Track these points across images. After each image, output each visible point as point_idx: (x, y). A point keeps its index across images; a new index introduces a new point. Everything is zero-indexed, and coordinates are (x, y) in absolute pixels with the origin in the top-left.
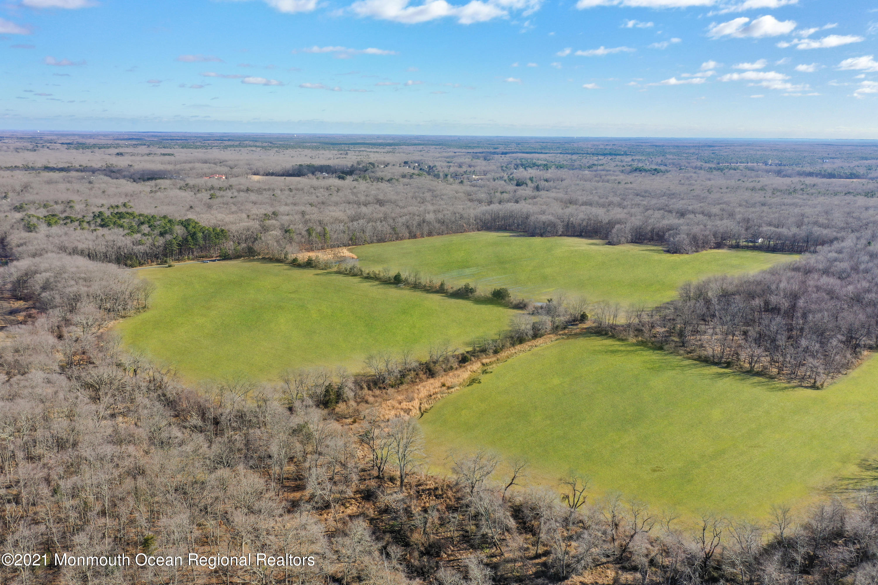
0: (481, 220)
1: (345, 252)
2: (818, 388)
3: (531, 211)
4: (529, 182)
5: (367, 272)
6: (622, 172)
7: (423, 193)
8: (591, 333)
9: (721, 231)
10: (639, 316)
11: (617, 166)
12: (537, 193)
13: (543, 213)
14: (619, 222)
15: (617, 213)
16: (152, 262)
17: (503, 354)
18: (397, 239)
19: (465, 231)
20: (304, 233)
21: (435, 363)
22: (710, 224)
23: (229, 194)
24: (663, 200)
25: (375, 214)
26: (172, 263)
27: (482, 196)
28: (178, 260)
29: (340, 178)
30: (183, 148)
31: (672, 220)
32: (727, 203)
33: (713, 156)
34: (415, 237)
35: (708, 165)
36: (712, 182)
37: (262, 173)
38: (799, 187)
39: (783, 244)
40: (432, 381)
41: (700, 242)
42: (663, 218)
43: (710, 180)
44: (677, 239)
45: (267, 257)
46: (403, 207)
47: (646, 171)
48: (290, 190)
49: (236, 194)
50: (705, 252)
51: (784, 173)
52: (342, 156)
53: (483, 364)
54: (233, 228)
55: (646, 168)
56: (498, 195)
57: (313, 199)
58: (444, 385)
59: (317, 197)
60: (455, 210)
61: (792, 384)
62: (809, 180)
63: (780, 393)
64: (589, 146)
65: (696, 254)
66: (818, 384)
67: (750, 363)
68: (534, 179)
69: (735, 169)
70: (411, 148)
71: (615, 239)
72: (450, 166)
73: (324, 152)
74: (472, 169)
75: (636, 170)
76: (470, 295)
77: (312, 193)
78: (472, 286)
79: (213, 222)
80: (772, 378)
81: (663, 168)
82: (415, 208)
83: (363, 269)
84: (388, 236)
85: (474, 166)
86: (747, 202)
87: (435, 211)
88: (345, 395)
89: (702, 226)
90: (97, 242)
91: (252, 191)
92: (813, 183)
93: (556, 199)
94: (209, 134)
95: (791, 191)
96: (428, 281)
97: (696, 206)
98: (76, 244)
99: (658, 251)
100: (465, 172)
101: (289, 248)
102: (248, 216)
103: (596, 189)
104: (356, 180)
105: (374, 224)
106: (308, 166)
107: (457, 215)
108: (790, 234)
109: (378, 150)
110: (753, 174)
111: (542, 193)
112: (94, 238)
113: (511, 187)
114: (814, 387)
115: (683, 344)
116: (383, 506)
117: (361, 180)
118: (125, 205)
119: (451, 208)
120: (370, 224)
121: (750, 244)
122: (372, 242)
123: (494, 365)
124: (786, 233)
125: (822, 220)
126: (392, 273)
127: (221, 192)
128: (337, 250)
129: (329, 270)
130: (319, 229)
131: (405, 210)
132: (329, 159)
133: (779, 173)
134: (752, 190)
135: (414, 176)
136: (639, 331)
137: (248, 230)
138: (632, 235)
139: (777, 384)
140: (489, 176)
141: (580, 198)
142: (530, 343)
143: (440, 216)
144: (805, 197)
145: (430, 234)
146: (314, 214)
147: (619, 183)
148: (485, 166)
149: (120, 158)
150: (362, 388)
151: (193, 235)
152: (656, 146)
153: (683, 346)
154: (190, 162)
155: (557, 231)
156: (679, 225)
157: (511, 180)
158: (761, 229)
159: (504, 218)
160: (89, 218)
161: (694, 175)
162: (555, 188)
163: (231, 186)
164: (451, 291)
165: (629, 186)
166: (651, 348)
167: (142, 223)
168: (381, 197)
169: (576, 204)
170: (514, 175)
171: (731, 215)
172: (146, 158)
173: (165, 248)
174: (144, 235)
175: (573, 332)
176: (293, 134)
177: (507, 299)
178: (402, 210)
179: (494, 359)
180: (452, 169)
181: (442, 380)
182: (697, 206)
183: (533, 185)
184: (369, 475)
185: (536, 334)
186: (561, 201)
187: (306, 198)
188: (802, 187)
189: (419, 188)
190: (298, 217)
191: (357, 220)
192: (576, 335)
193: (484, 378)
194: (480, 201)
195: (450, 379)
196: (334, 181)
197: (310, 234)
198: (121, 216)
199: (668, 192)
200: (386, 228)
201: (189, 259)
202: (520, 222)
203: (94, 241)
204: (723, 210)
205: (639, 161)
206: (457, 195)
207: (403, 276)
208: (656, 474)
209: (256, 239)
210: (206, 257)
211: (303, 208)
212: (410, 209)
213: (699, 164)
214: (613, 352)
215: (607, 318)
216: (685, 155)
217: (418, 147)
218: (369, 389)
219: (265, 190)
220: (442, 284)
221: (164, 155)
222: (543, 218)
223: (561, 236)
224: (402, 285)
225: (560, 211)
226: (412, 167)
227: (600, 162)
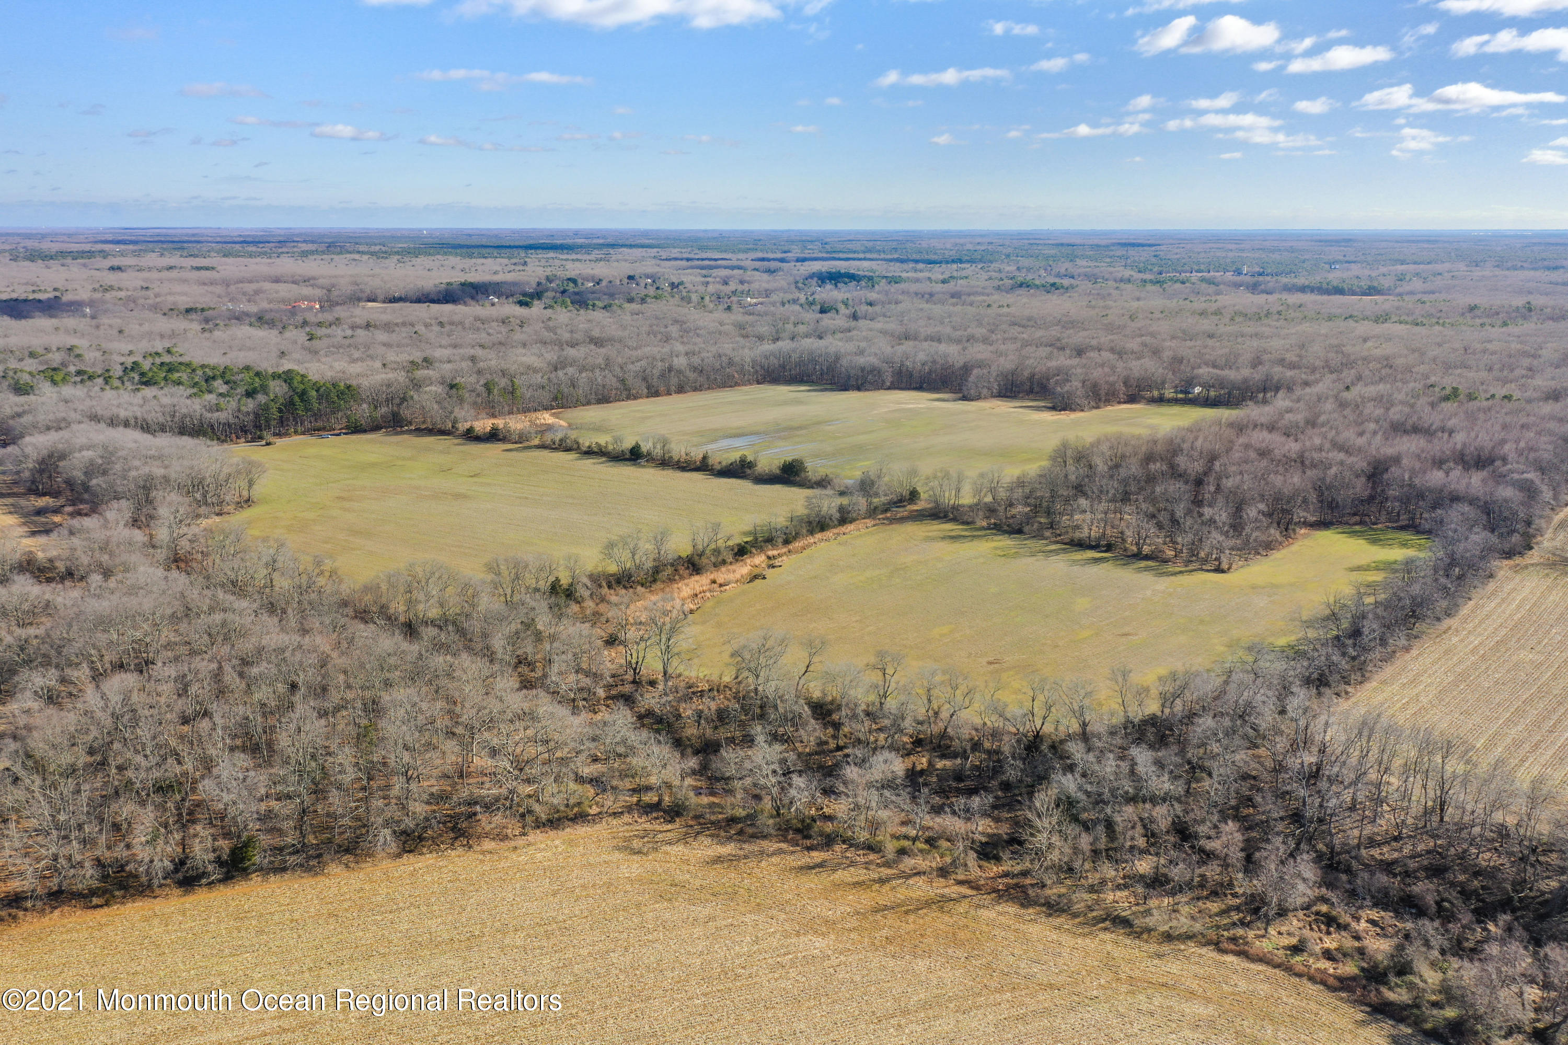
0: (762, 367)
1: (547, 418)
2: (1223, 571)
3: (843, 351)
4: (842, 308)
5: (587, 444)
6: (998, 288)
7: (666, 327)
8: (924, 516)
9: (1137, 375)
10: (993, 490)
11: (990, 279)
12: (853, 324)
13: (861, 352)
14: (980, 365)
15: (978, 352)
16: (238, 438)
17: (797, 544)
18: (628, 398)
19: (737, 384)
20: (480, 389)
21: (700, 555)
22: (1120, 365)
23: (338, 332)
24: (1055, 332)
25: (590, 359)
26: (272, 439)
27: (764, 329)
28: (279, 435)
29: (521, 303)
30: (224, 256)
31: (1062, 361)
32: (1153, 335)
33: (1154, 260)
34: (656, 394)
35: (1141, 276)
36: (1141, 303)
37: (381, 297)
38: (1274, 310)
39: (1229, 394)
40: (697, 578)
41: (1102, 393)
42: (1049, 357)
43: (1138, 299)
44: (1066, 389)
45: (423, 427)
46: (636, 349)
47: (1037, 287)
48: (441, 324)
49: (349, 332)
50: (1110, 408)
51: (1263, 287)
52: (517, 268)
53: (769, 558)
54: (365, 383)
55: (1037, 282)
56: (789, 327)
57: (483, 337)
58: (714, 582)
59: (489, 334)
60: (720, 351)
61: (1191, 567)
62: (1294, 298)
63: (1173, 578)
64: (948, 246)
65: (1095, 412)
66: (1225, 566)
67: (1137, 544)
68: (850, 302)
69: (1183, 283)
70: (638, 252)
71: (972, 392)
72: (708, 283)
73: (483, 260)
74: (746, 287)
75: (1021, 285)
76: (748, 471)
77: (478, 329)
78: (750, 458)
79: (329, 375)
80: (1166, 561)
81: (1066, 282)
82: (656, 350)
83: (581, 441)
84: (614, 392)
85: (748, 283)
86: (1184, 332)
87: (687, 354)
88: (578, 594)
89: (1107, 370)
90: (146, 408)
91: (375, 327)
92: (1298, 302)
93: (884, 332)
94: (263, 230)
95: (1259, 316)
96: (683, 453)
97: (1103, 340)
98: (115, 410)
99: (1037, 408)
100: (734, 293)
101: (459, 413)
102: (384, 365)
103: (950, 316)
104: (551, 307)
105: (590, 374)
106: (463, 284)
107: (724, 358)
108: (1239, 377)
109: (579, 257)
110: (1212, 288)
111: (861, 323)
112: (141, 402)
113: (811, 316)
114: (1219, 570)
115: (1051, 526)
116: (643, 710)
117: (558, 309)
118: (169, 351)
119: (713, 349)
120: (584, 375)
121: (1180, 396)
122: (588, 403)
123: (784, 558)
124: (1232, 377)
125: (1291, 357)
126: (628, 444)
127: (324, 329)
128: (534, 415)
129: (526, 444)
130: (503, 382)
131: (639, 353)
132: (496, 273)
133: (1254, 288)
134: (1201, 314)
135: (649, 300)
136: (991, 510)
137: (389, 386)
138: (999, 385)
139: (1170, 568)
140: (774, 297)
141: (922, 330)
142: (835, 531)
143: (696, 360)
144: (1282, 322)
145: (681, 390)
146: (491, 360)
147: (989, 306)
148: (768, 282)
149: (120, 274)
150: (600, 586)
151: (303, 395)
152: (1062, 245)
153: (1052, 527)
154: (250, 282)
155: (883, 381)
156: (1072, 367)
157: (811, 304)
158: (1196, 371)
159: (800, 363)
160: (118, 371)
161: (1115, 292)
162: (885, 316)
163: (337, 319)
164: (718, 467)
165: (1005, 310)
166: (1005, 532)
167: (214, 378)
168: (596, 333)
169: (915, 339)
170: (817, 297)
171: (1156, 352)
172: (165, 274)
173: (257, 415)
174: (221, 395)
175: (898, 516)
176: (421, 230)
177: (803, 475)
178: (634, 353)
179: (785, 550)
180: (711, 288)
181: (712, 577)
182: (1105, 339)
183: (847, 312)
184: (622, 680)
185: (845, 518)
186: (892, 335)
187: (471, 337)
188: (1280, 308)
189: (657, 318)
190: (466, 365)
191: (563, 368)
192: (902, 520)
193: (769, 573)
194: (760, 338)
195: (722, 575)
196: (511, 309)
197: (489, 391)
198: (171, 368)
199: (1064, 319)
200: (611, 381)
201: (296, 432)
202: (825, 368)
203: (141, 406)
204: (1144, 345)
205: (1029, 269)
206: (722, 328)
207: (644, 448)
208: (992, 667)
209: (404, 399)
210: (324, 429)
211: (472, 352)
212: (647, 350)
213: (1127, 273)
214: (952, 538)
215: (947, 494)
216: (1108, 260)
217: (649, 250)
218: (610, 587)
219: (397, 324)
220: (705, 458)
221: (198, 269)
222: (861, 361)
223: (889, 388)
224: (642, 461)
225: (888, 350)
226: (643, 285)
227: (964, 273)
